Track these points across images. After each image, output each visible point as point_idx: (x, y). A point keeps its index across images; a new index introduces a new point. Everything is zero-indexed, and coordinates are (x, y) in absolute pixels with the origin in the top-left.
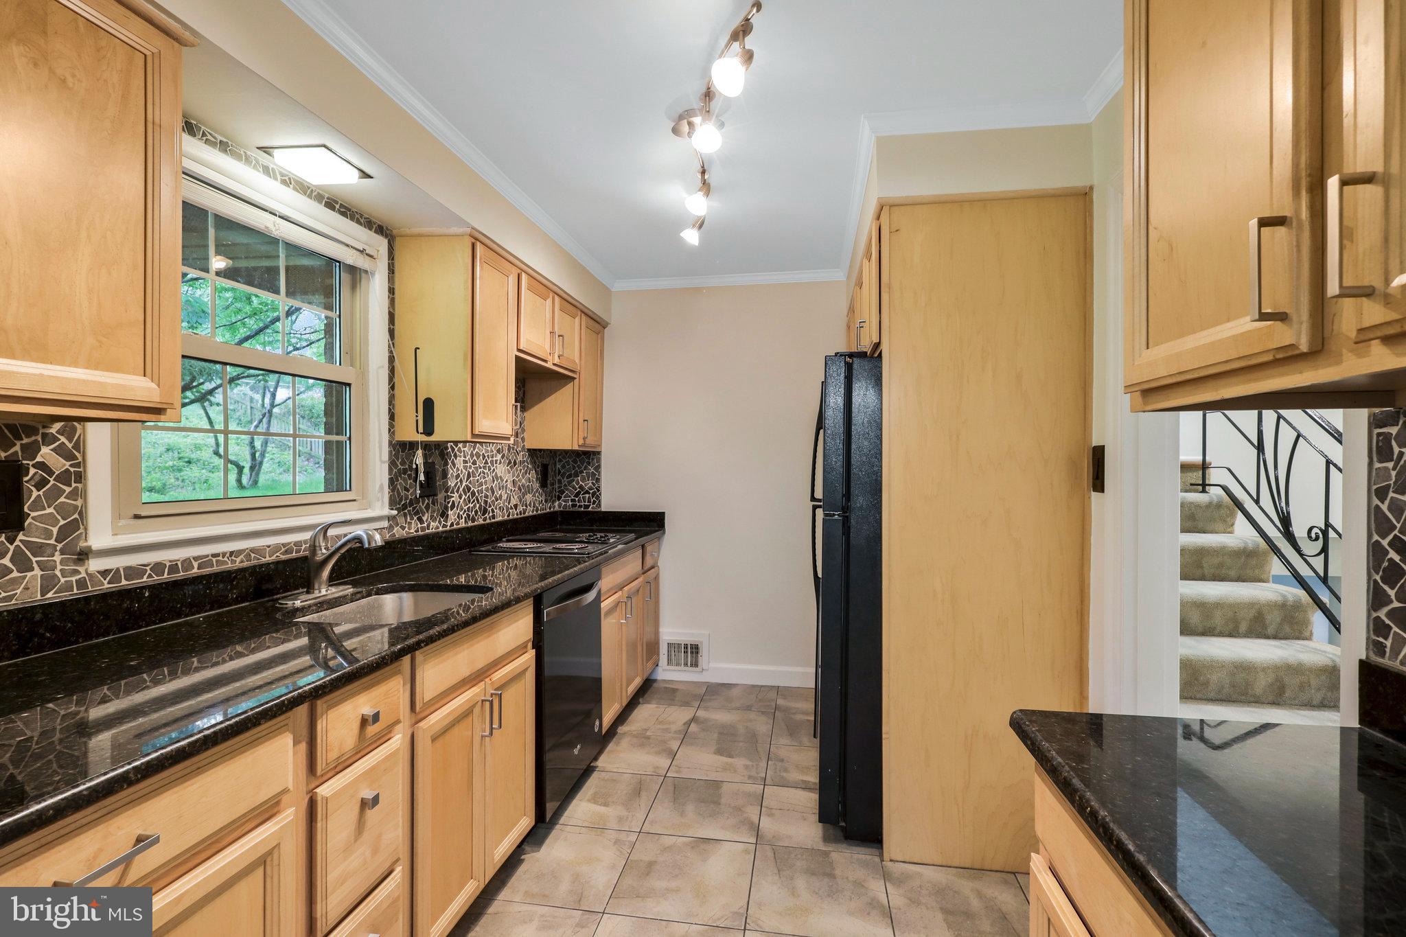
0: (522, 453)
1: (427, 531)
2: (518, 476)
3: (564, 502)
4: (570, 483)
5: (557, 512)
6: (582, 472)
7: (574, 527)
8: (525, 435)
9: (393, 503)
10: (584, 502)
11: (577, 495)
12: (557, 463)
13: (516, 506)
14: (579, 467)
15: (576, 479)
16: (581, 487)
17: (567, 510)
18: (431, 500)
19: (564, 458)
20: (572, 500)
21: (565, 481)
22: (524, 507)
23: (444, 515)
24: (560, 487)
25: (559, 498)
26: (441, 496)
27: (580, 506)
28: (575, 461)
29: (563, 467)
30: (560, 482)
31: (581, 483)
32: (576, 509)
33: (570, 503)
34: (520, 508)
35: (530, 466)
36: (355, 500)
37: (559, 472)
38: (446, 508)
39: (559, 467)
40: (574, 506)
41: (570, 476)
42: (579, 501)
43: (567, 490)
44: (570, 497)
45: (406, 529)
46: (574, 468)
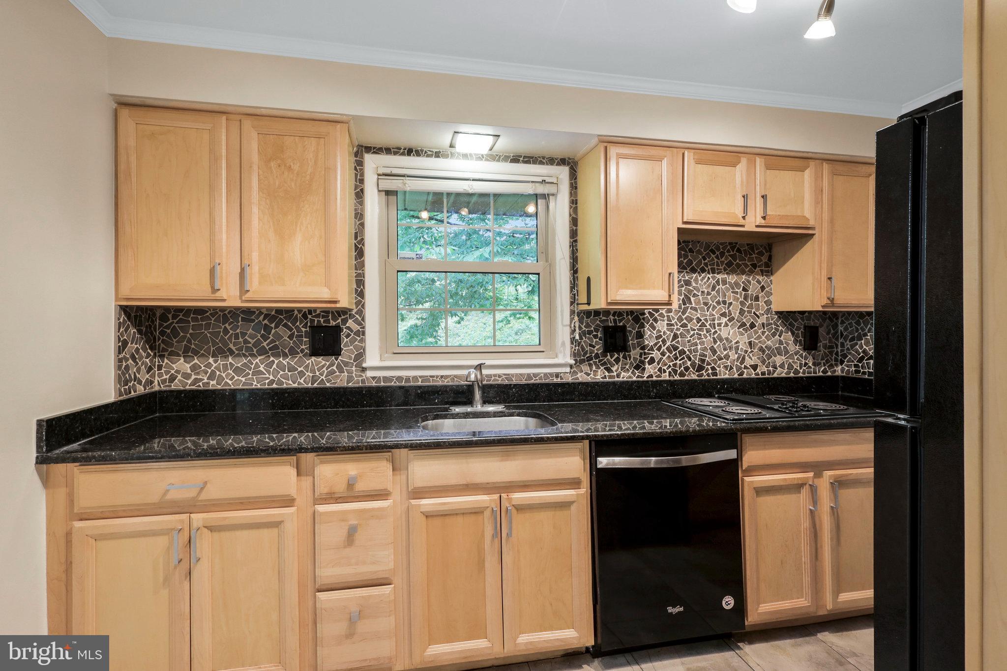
0: (765, 316)
1: (616, 379)
2: (759, 337)
3: (847, 367)
4: (853, 346)
5: (837, 377)
6: (865, 335)
7: (856, 395)
8: (772, 298)
9: (574, 355)
10: (869, 368)
11: (861, 360)
12: (840, 325)
13: (755, 367)
14: (863, 330)
15: (859, 342)
16: (865, 351)
17: (850, 375)
18: (621, 356)
19: (847, 319)
20: (856, 366)
21: (848, 344)
22: (771, 369)
23: (639, 367)
24: (842, 351)
25: (842, 362)
26: (635, 353)
27: (864, 373)
28: (858, 323)
29: (846, 329)
30: (842, 345)
31: (865, 347)
32: (860, 375)
33: (854, 369)
34: (762, 368)
35: (781, 328)
36: (543, 352)
37: (842, 335)
38: (643, 362)
39: (842, 329)
40: (857, 372)
41: (852, 339)
42: (863, 367)
43: (850, 353)
44: (853, 361)
45: (592, 375)
46: (857, 330)
